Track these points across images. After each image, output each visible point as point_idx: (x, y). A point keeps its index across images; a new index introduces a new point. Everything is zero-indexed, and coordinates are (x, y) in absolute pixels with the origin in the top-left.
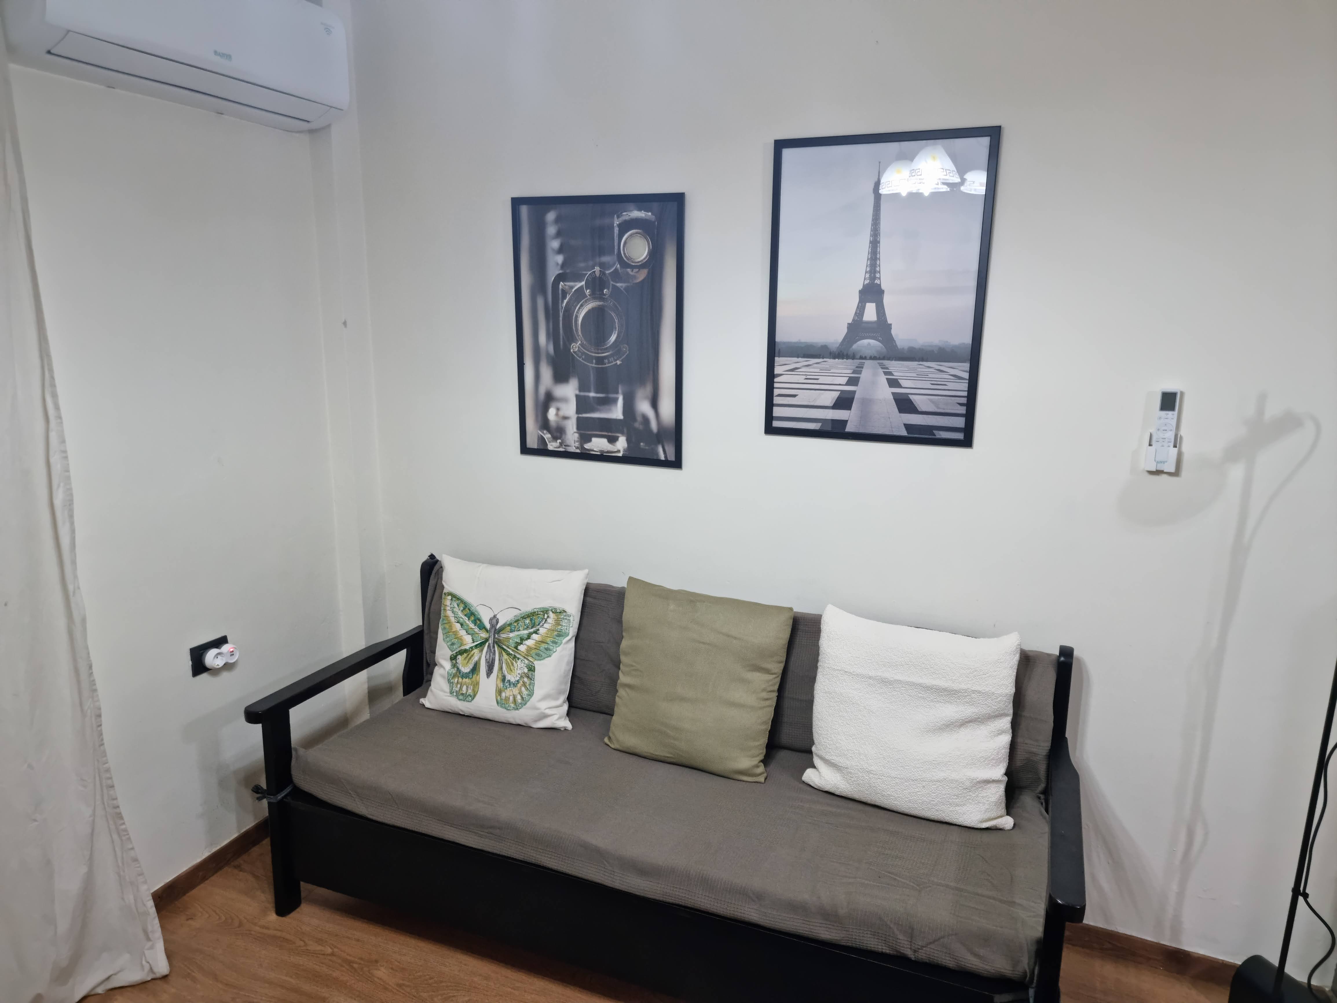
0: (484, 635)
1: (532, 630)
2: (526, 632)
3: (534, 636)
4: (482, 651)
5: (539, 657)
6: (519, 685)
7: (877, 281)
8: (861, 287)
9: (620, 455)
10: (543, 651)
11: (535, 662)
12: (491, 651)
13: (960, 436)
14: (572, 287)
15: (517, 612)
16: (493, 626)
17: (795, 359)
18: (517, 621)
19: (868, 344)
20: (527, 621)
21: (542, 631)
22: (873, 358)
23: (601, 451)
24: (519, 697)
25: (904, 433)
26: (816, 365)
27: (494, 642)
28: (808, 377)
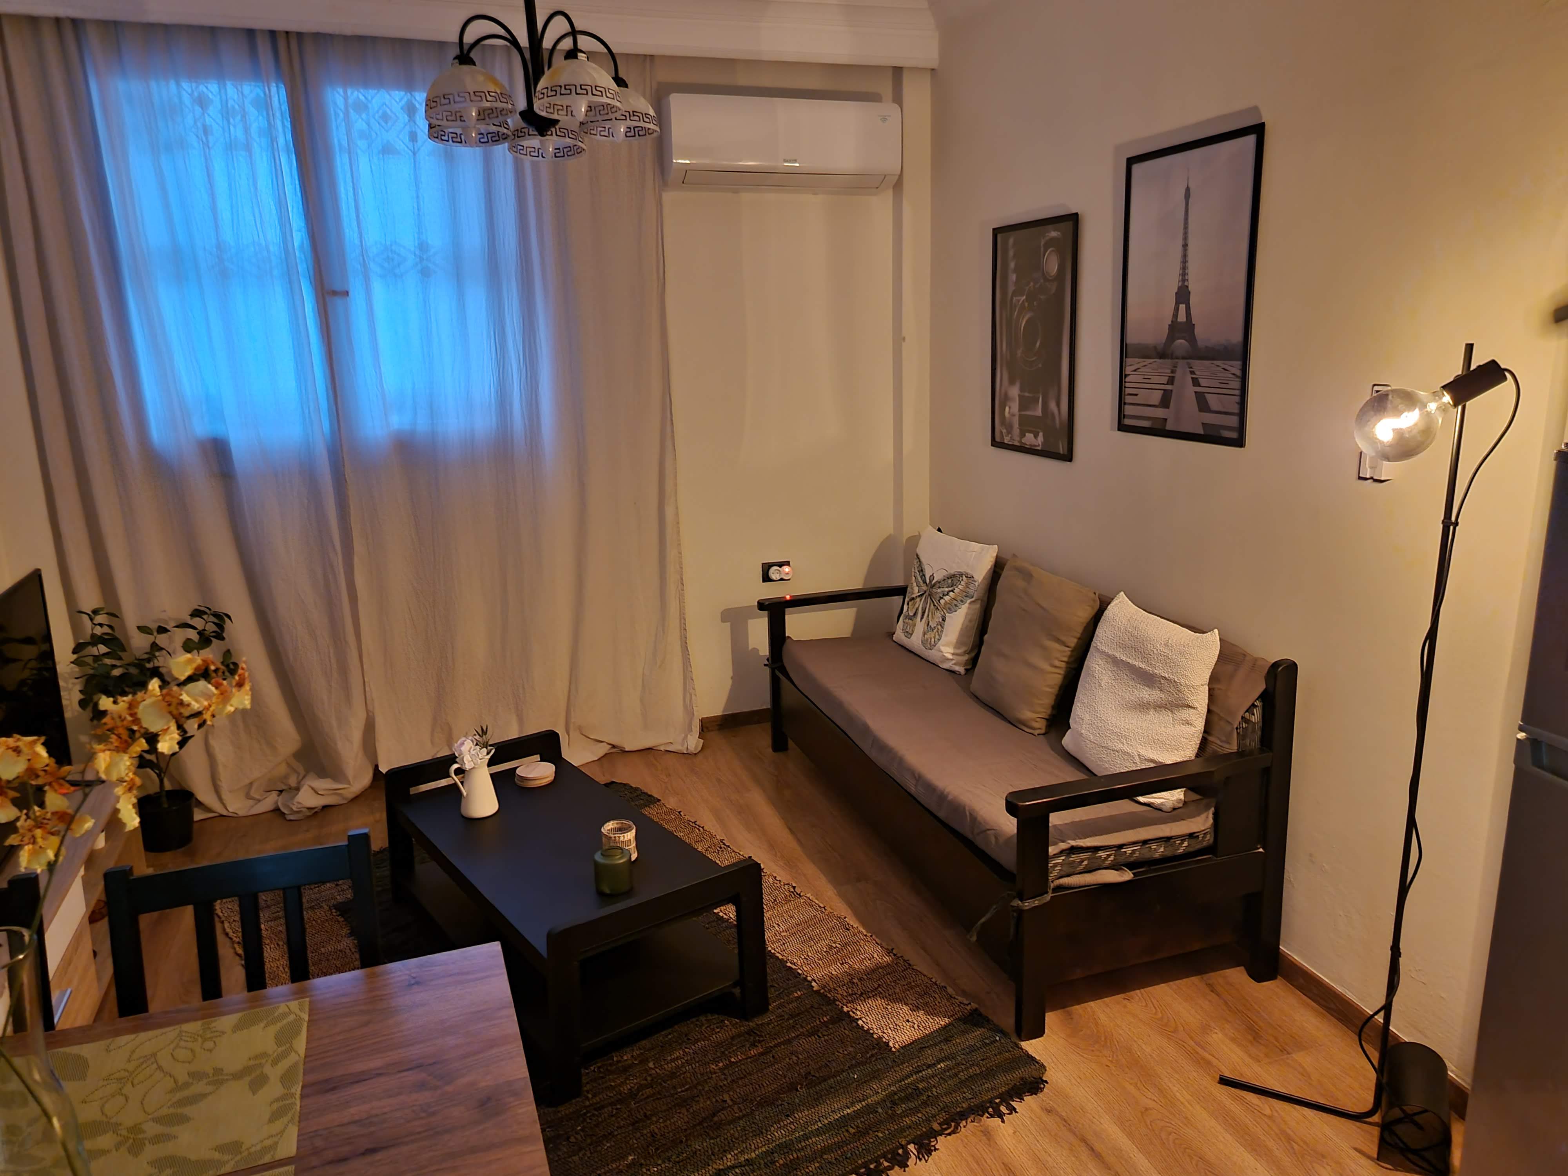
0: (924, 588)
1: (951, 589)
2: (947, 589)
3: (951, 593)
4: (921, 600)
5: (950, 611)
6: (935, 631)
7: (1186, 284)
8: (1176, 290)
9: (1039, 448)
10: (952, 607)
11: (947, 614)
12: (926, 602)
13: (1234, 435)
14: (1019, 301)
15: (945, 573)
16: (930, 581)
17: (1137, 360)
18: (944, 580)
19: (1181, 343)
20: (950, 581)
21: (957, 590)
22: (1184, 358)
23: (1030, 445)
24: (933, 640)
25: (1201, 431)
26: (1150, 365)
27: (929, 595)
28: (1146, 377)
